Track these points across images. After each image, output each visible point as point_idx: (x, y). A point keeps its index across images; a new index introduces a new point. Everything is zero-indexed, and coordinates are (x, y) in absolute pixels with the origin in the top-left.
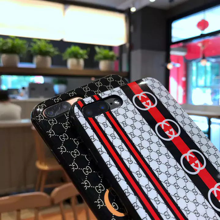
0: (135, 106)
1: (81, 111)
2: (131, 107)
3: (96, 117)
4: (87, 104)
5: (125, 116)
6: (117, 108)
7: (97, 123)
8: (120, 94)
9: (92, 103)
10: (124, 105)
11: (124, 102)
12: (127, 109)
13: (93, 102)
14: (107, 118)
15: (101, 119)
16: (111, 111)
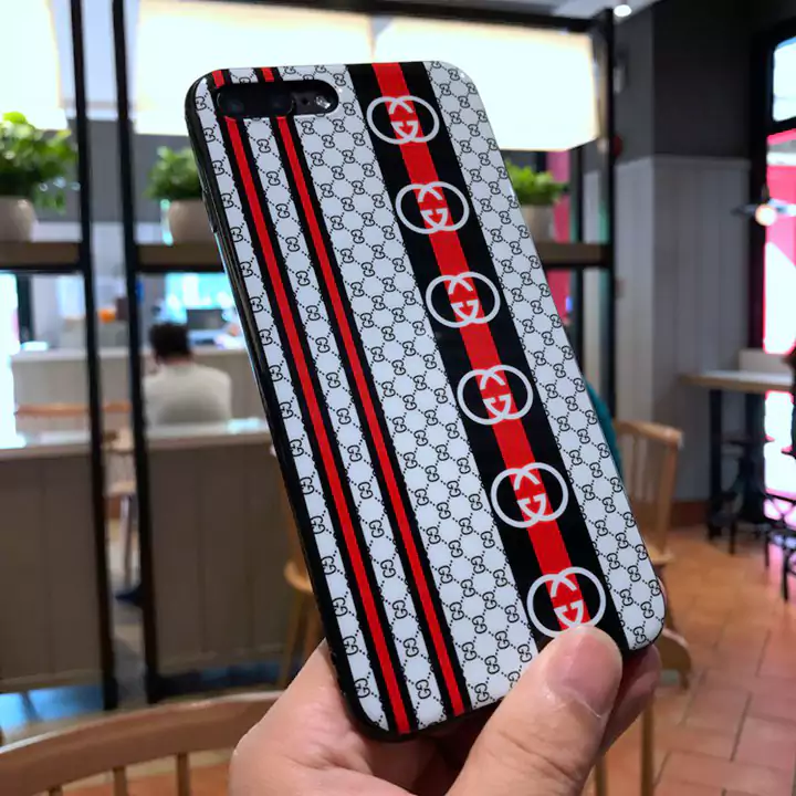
0: (367, 124)
1: (214, 97)
2: (355, 123)
3: (246, 121)
4: (236, 85)
5: (328, 141)
6: (313, 116)
7: (245, 136)
8: (339, 82)
9: (250, 84)
10: (338, 112)
11: (340, 106)
12: (339, 126)
13: (254, 84)
14: (276, 132)
15: (259, 129)
16: (295, 117)
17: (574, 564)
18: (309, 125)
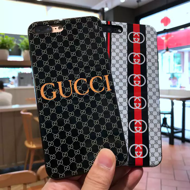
0: (127, 37)
6: (116, 34)
8: (124, 27)
10: (122, 34)
12: (121, 37)
13: (105, 25)
14: (107, 36)
16: (112, 33)
17: (143, 144)
18: (114, 35)
